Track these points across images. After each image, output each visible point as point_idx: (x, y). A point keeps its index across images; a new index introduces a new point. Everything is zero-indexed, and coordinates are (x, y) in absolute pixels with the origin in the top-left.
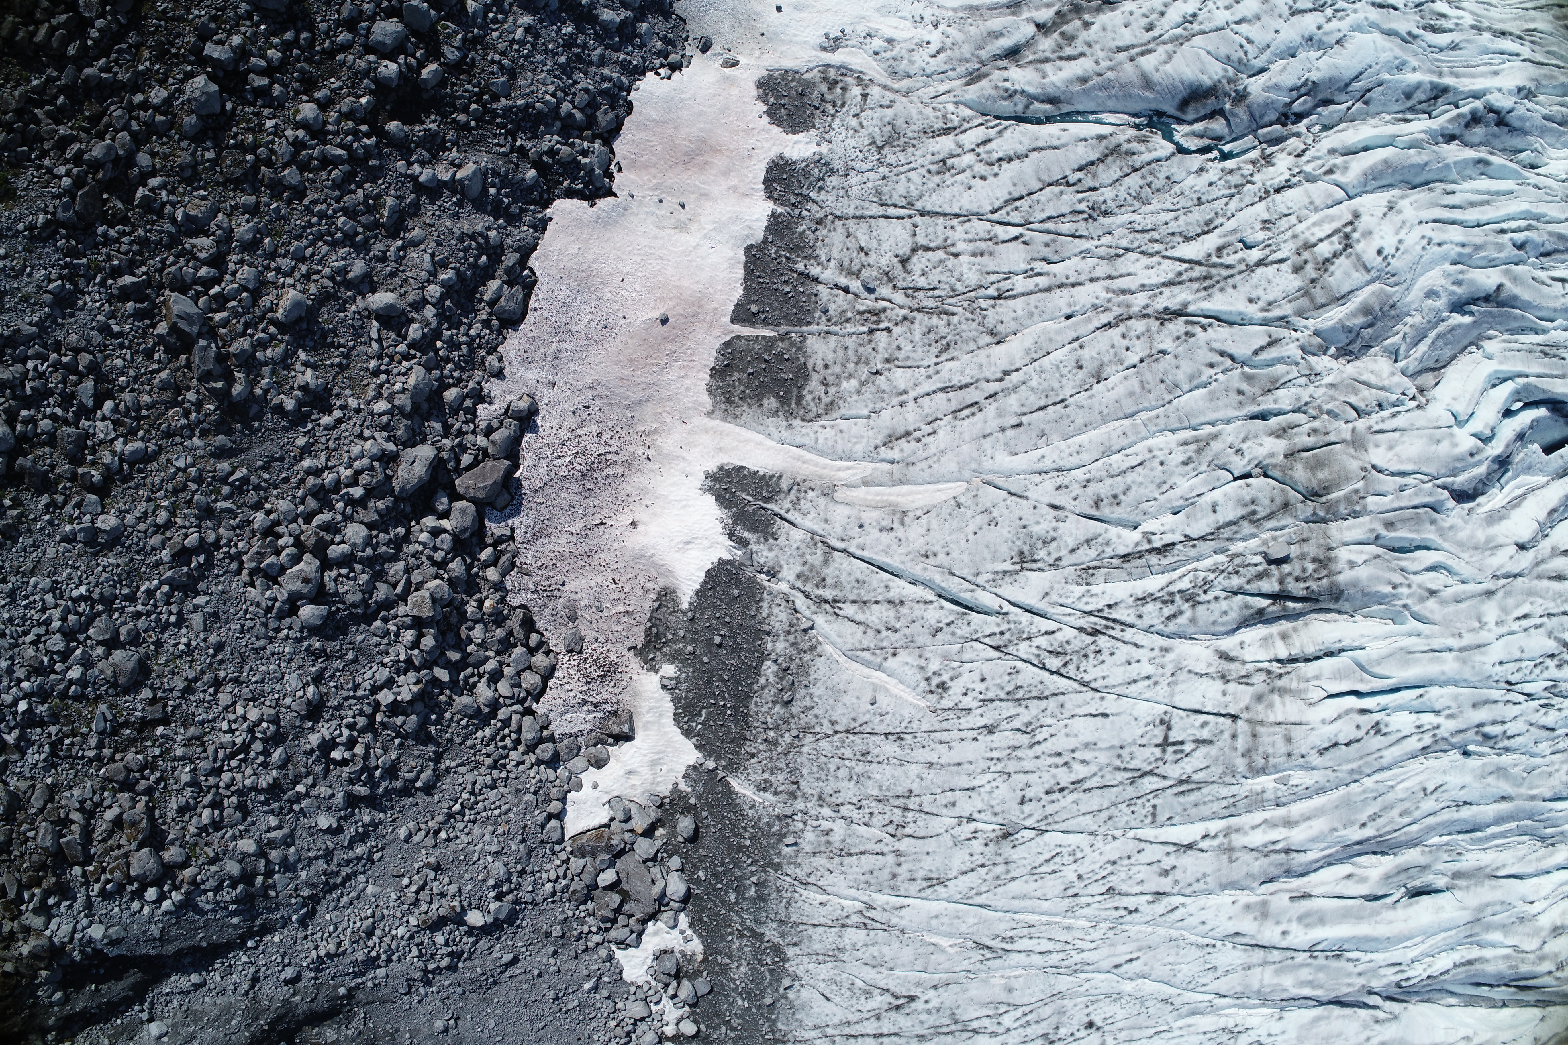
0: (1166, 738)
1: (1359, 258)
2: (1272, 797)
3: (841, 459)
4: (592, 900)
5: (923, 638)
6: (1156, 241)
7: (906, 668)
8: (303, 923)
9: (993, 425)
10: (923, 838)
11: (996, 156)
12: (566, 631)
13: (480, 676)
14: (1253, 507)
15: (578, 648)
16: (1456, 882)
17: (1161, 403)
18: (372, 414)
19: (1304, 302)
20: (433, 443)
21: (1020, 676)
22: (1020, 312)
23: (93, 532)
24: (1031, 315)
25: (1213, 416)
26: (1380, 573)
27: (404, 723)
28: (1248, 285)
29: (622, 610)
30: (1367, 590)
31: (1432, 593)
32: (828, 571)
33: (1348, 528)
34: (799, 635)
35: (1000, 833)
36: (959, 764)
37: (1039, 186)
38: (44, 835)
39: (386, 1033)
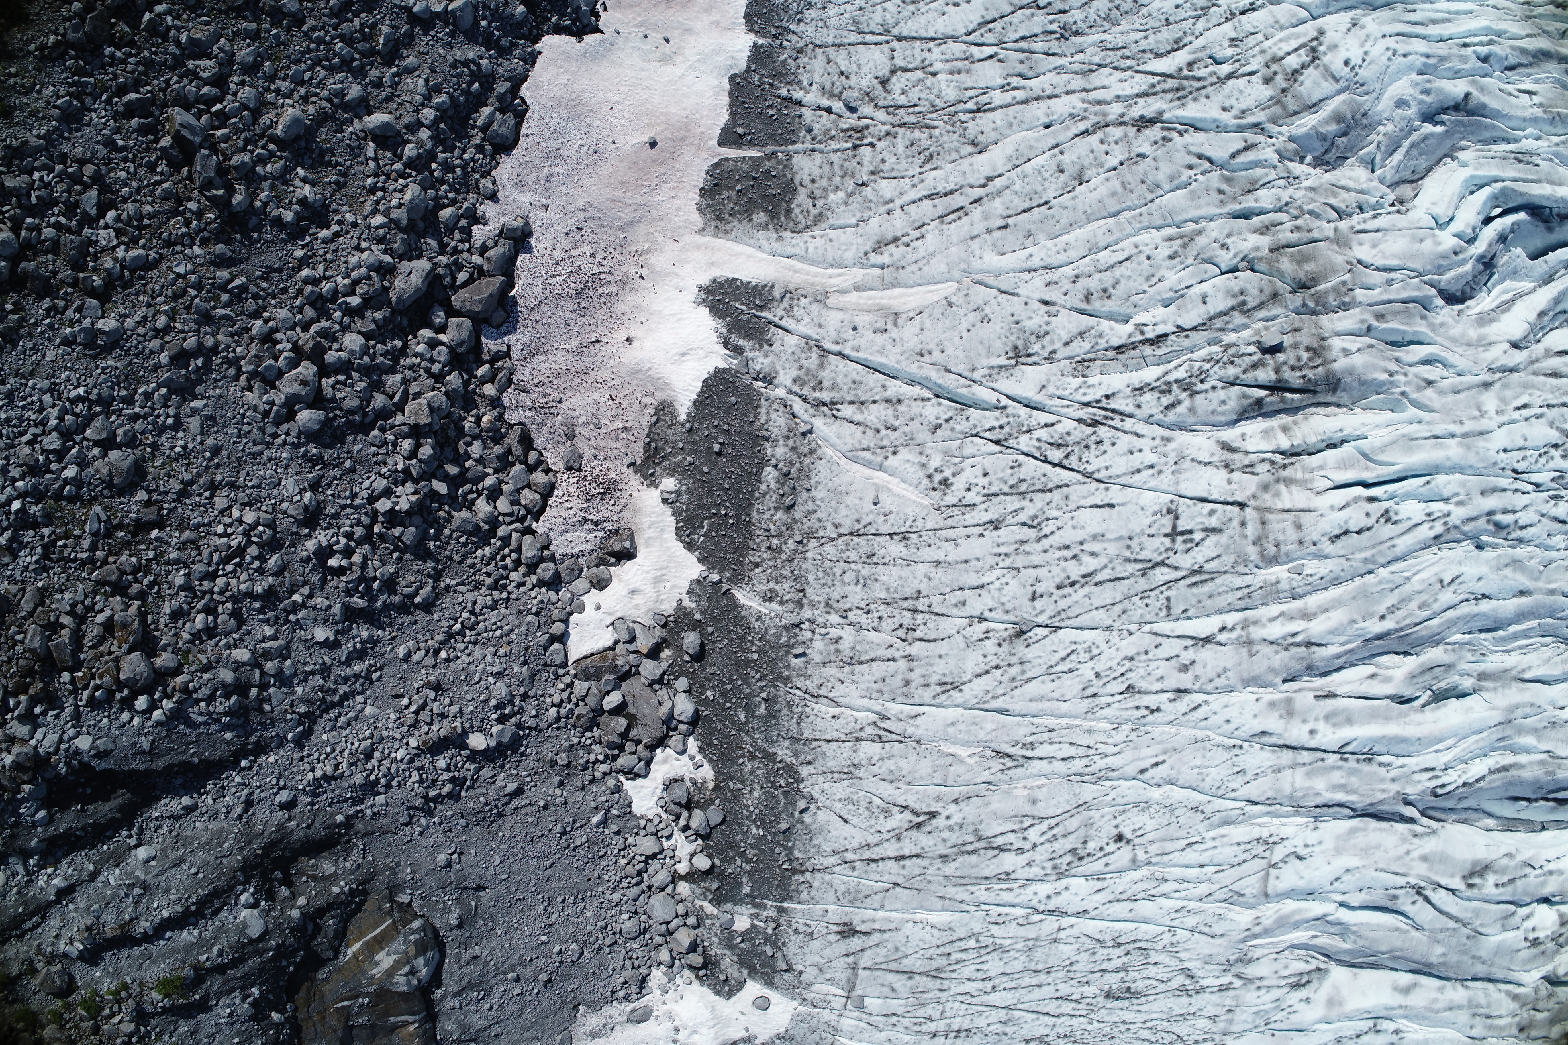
0: (1174, 527)
2: (1287, 587)
3: (832, 266)
4: (598, 726)
5: (923, 435)
7: (908, 466)
8: (299, 743)
9: (979, 227)
10: (934, 640)
12: (565, 449)
13: (479, 495)
15: (576, 466)
16: (1485, 684)
17: (1143, 201)
18: (369, 227)
19: (1276, 110)
20: (429, 259)
21: (1022, 469)
23: (93, 334)
24: (1011, 125)
25: (1196, 213)
26: (1376, 361)
27: (402, 533)
29: (620, 425)
30: (1363, 378)
31: (1430, 383)
33: (1339, 319)
34: (799, 438)
35: (1012, 632)
36: (966, 562)
37: (1010, 9)
38: (33, 636)
39: (387, 867)
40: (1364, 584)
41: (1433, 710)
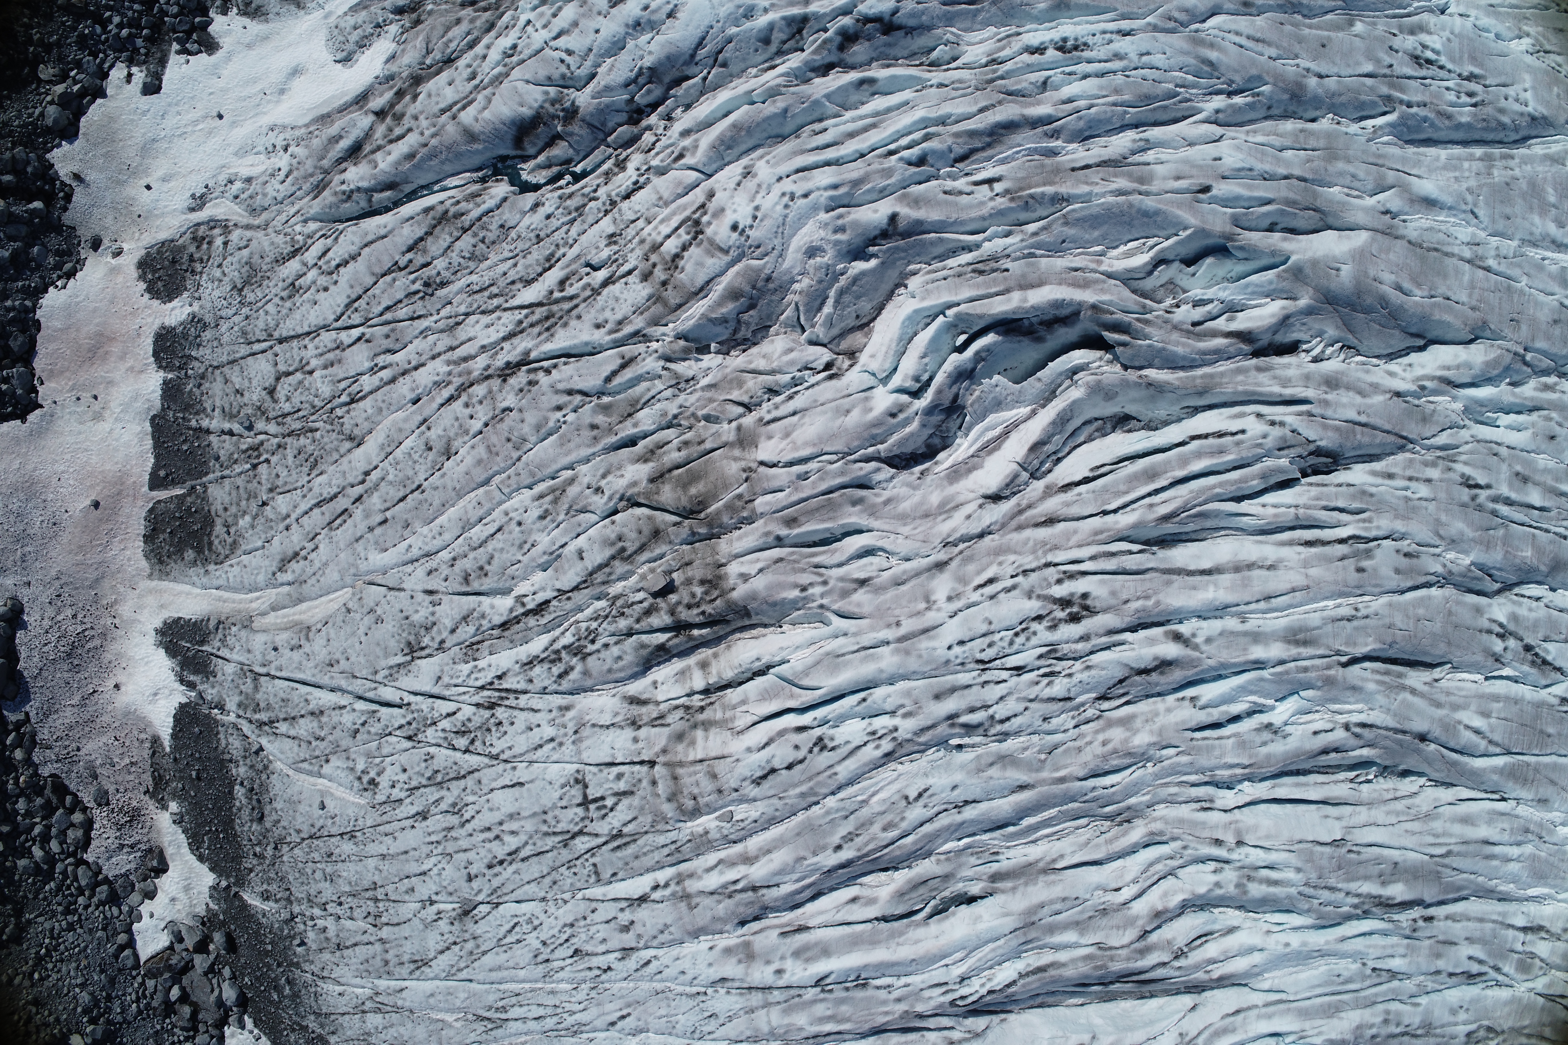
0: (585, 796)
1: (711, 242)
2: (718, 836)
3: (251, 591)
4: (174, 1013)
5: (346, 742)
6: (496, 296)
7: (340, 771)
9: (362, 527)
10: (398, 924)
11: (334, 263)
12: (93, 789)
13: (34, 842)
14: (621, 544)
15: (105, 801)
16: (998, 885)
17: (510, 462)
19: (657, 309)
21: (435, 761)
22: (370, 411)
24: (380, 410)
25: (569, 460)
26: (782, 578)
28: (593, 311)
29: (129, 761)
30: (771, 600)
31: (862, 582)
32: (258, 696)
33: (740, 538)
34: (253, 757)
35: (459, 911)
36: (406, 852)
37: (373, 280)
40: (808, 818)
41: (939, 921)
